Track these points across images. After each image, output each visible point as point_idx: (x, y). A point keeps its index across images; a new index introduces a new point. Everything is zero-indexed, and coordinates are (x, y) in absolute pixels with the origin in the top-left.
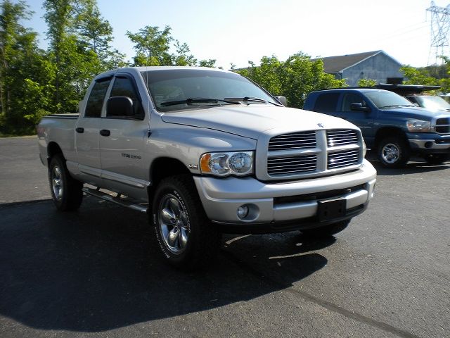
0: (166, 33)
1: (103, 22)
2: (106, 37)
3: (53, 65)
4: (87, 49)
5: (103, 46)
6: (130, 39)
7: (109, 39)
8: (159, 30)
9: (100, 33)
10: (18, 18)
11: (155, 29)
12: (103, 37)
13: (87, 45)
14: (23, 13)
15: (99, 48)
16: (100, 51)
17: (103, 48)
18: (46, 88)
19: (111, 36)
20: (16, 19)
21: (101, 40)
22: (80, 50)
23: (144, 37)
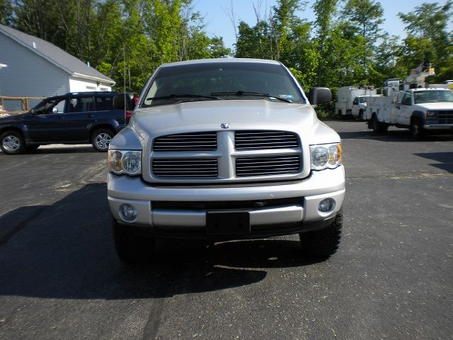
0: (446, 8)
1: (374, 4)
2: (377, 19)
3: (317, 53)
4: (356, 34)
5: (372, 29)
6: (402, 19)
7: (379, 22)
8: (438, 6)
9: (371, 17)
10: (294, 11)
11: (434, 5)
12: (373, 21)
13: (356, 29)
14: (298, 5)
15: (368, 32)
16: (369, 35)
17: (372, 31)
18: (308, 76)
19: (382, 18)
20: (292, 12)
21: (371, 24)
22: (348, 36)
23: (418, 16)
